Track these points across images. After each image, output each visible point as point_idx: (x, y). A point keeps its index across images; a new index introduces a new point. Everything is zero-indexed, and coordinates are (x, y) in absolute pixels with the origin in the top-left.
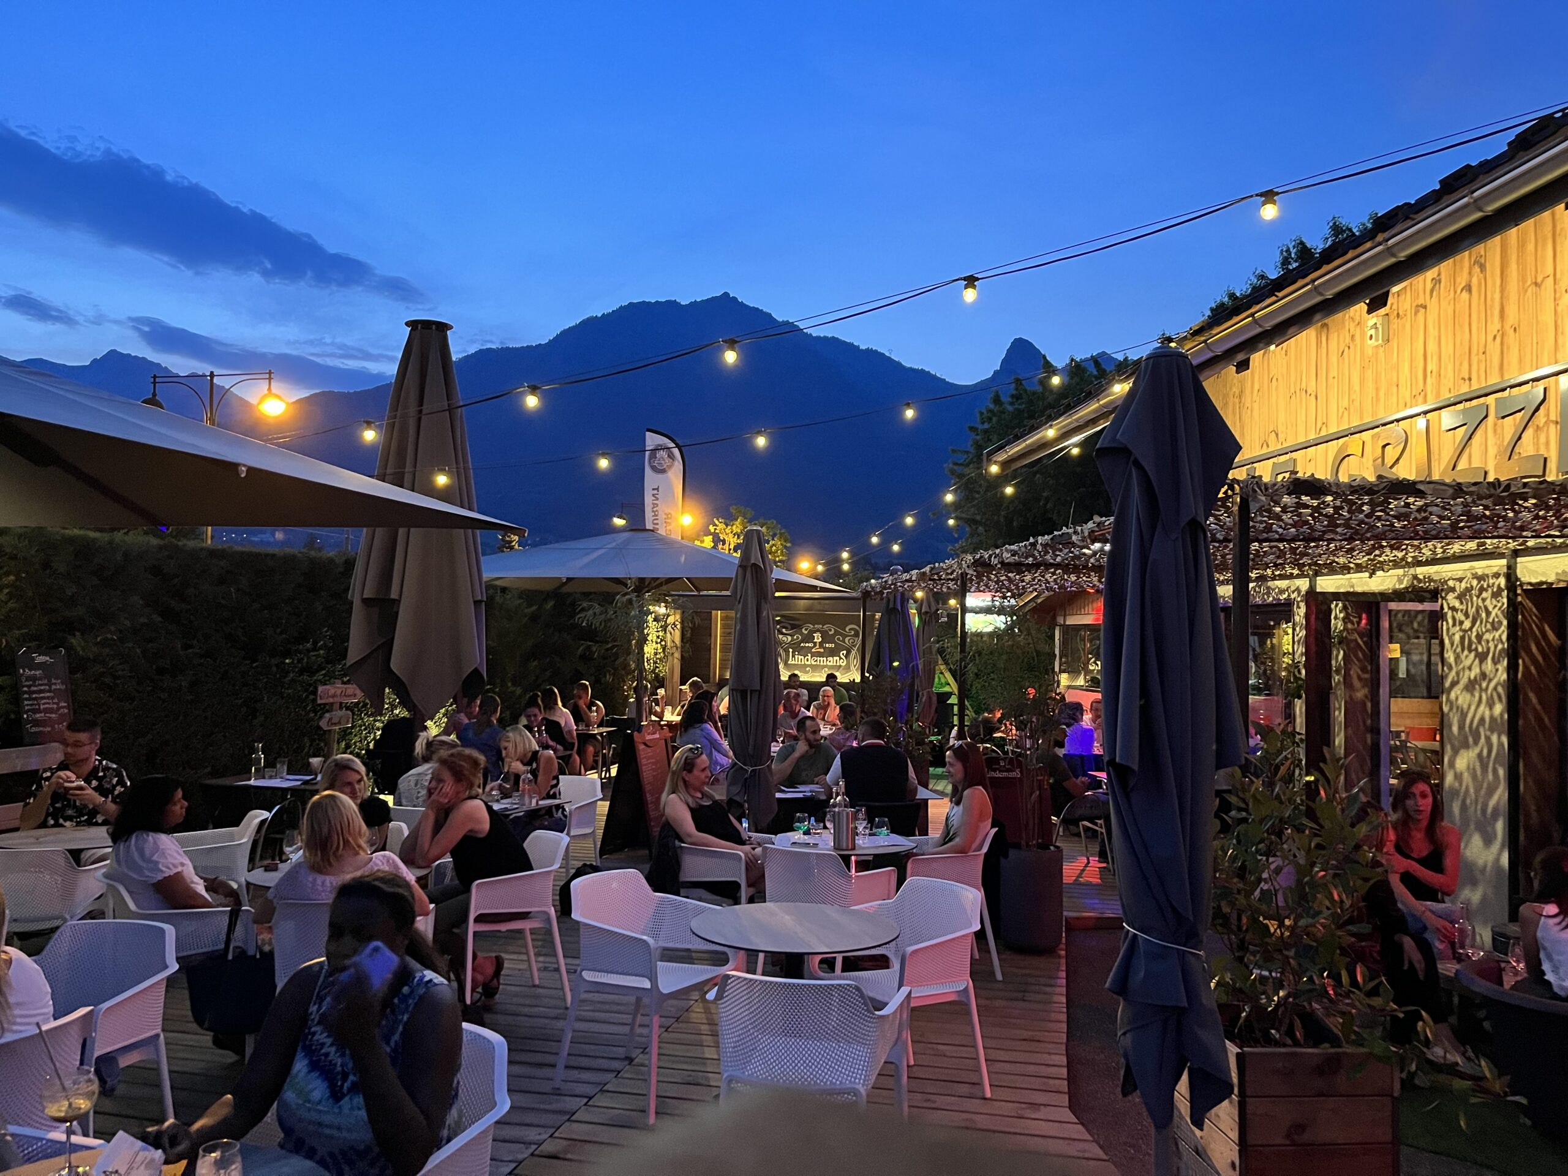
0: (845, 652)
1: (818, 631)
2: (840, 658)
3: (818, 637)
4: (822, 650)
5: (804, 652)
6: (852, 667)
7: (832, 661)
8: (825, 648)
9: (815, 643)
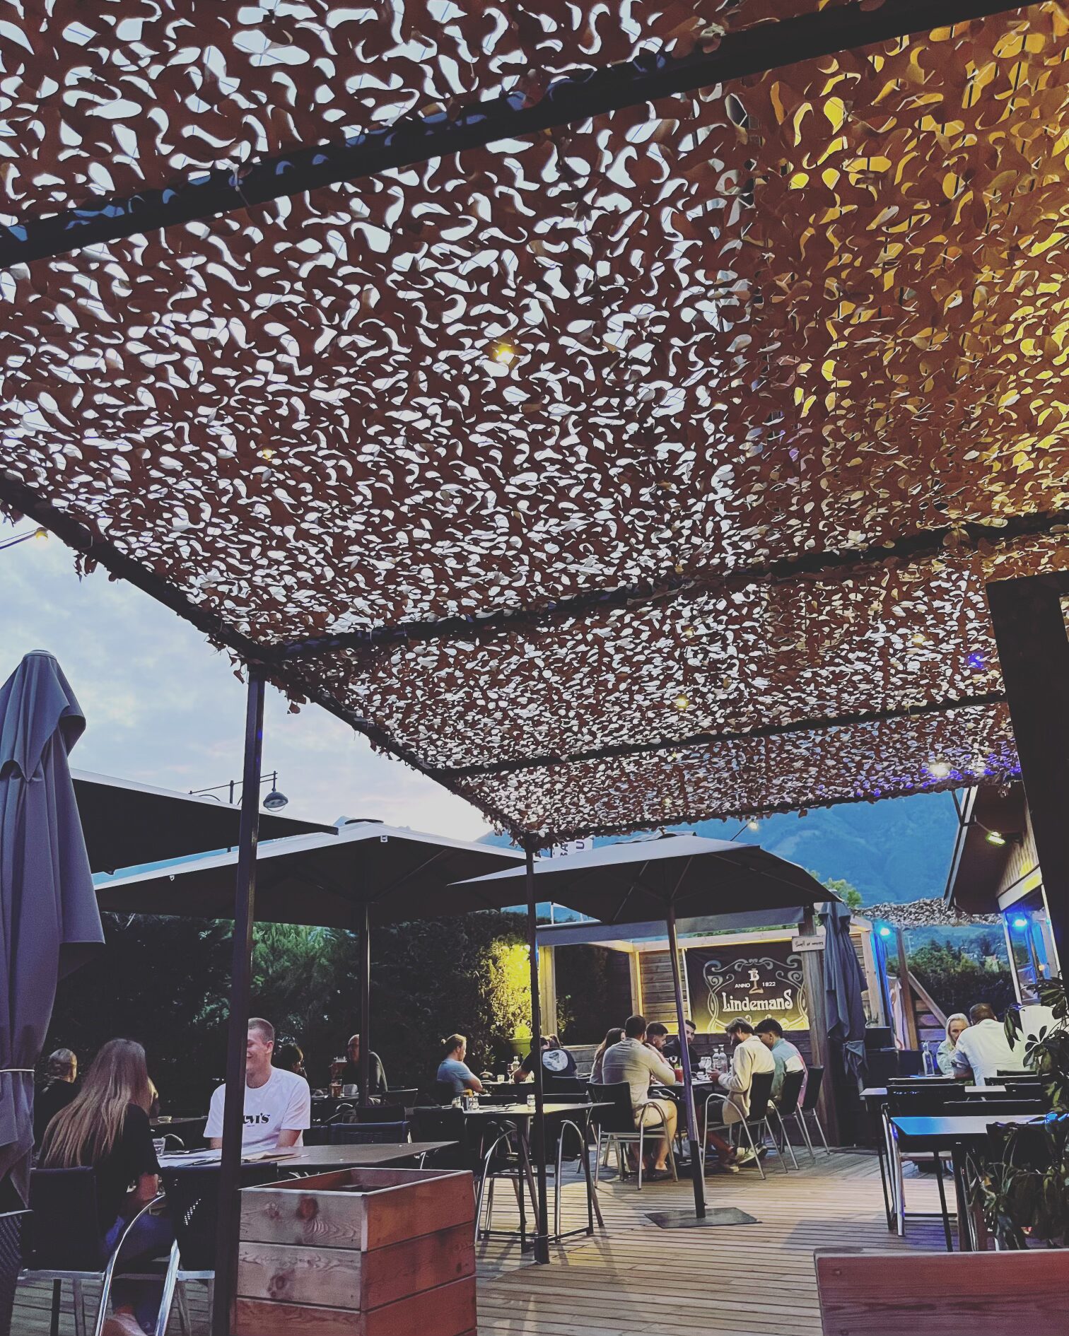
0: (789, 991)
1: (753, 966)
2: (785, 1000)
3: (754, 975)
4: (761, 991)
5: (741, 995)
6: (801, 1010)
7: (775, 1004)
8: (765, 988)
9: (752, 983)
